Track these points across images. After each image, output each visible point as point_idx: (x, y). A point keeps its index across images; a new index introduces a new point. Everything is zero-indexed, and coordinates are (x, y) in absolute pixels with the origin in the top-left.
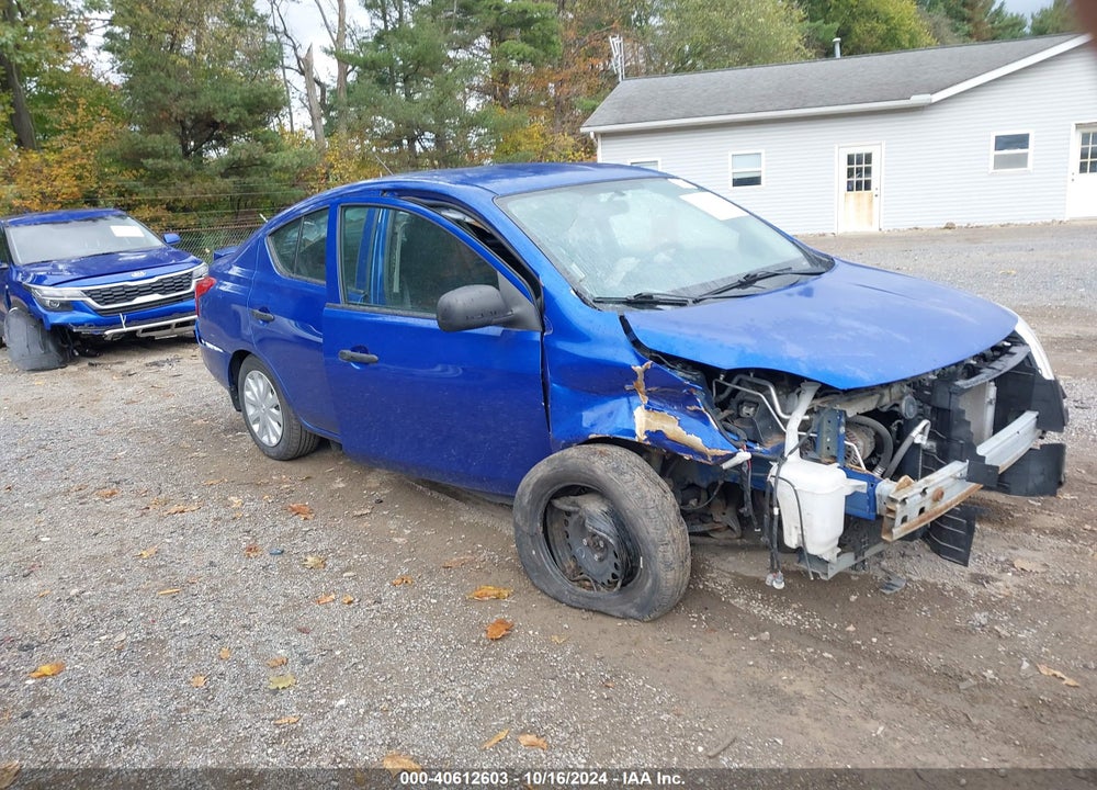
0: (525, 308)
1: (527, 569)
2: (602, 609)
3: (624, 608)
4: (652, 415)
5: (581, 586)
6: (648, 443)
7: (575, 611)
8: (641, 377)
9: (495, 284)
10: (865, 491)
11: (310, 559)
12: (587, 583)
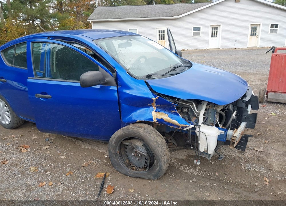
0: (110, 78)
1: (113, 165)
2: (142, 177)
3: (149, 176)
4: (158, 113)
5: (132, 169)
6: (157, 122)
7: (133, 178)
8: (154, 101)
9: (98, 70)
10: (223, 133)
11: (32, 168)
12: (134, 168)
